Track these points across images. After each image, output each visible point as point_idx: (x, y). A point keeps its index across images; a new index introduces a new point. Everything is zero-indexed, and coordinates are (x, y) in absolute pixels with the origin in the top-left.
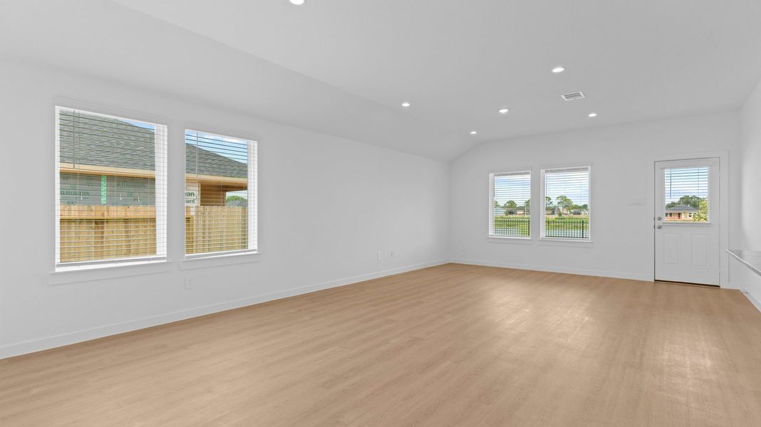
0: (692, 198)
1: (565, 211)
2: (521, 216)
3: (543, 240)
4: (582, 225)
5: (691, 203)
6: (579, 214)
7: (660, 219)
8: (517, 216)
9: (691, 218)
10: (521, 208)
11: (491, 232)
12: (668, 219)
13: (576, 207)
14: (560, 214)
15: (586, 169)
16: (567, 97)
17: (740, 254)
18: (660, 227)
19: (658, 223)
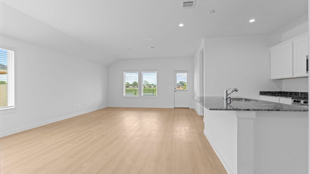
0: (182, 82)
1: (146, 86)
2: (132, 88)
3: (143, 97)
4: (153, 91)
5: (182, 84)
6: (151, 87)
7: (176, 89)
8: (130, 88)
9: (182, 88)
10: (131, 85)
11: (124, 94)
12: (177, 89)
13: (150, 85)
14: (145, 87)
15: (156, 72)
16: (151, 48)
17: (194, 97)
18: (176, 91)
19: (175, 90)
